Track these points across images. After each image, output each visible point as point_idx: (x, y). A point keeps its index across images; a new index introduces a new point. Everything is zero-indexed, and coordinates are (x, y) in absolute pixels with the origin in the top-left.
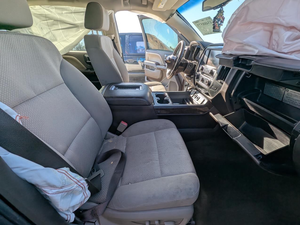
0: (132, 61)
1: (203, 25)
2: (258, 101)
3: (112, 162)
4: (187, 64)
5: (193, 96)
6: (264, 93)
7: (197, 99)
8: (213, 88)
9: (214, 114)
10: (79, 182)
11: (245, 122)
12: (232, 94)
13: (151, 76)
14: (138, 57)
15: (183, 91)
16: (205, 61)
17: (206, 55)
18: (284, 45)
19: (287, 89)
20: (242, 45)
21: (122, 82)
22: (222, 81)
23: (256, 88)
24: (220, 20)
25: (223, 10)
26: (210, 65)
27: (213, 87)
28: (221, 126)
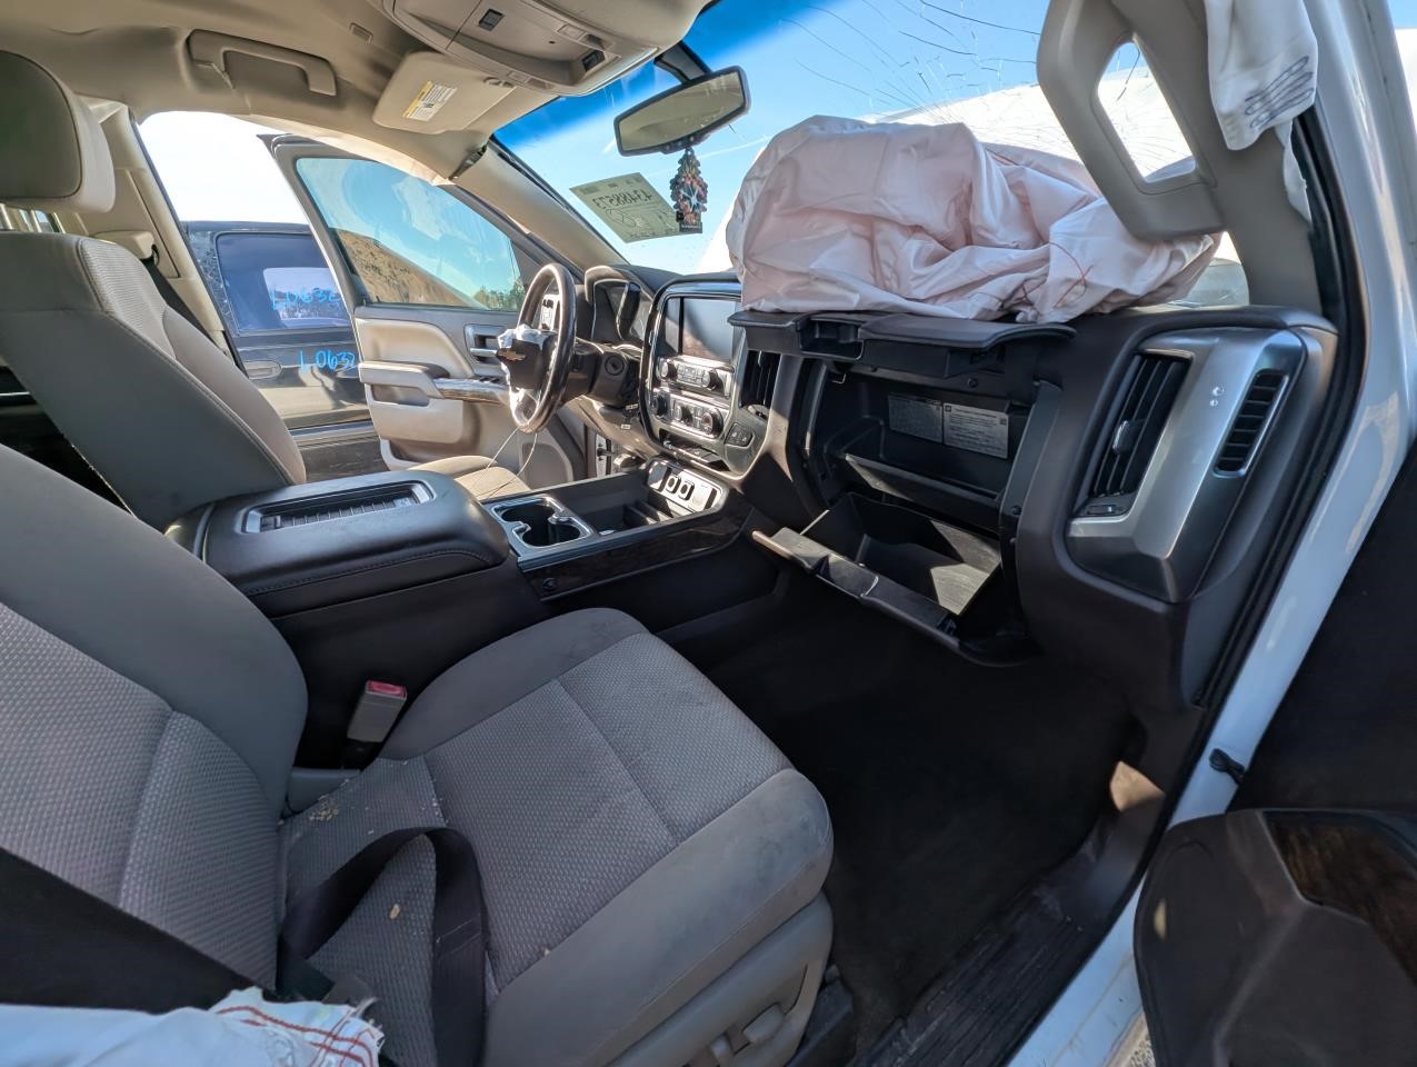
0: (271, 370)
1: (615, 202)
2: (881, 456)
3: (396, 907)
4: (596, 357)
5: (661, 489)
6: (893, 429)
7: (685, 495)
8: (735, 439)
9: (770, 534)
10: (335, 1038)
11: (865, 536)
12: (807, 448)
13: (414, 436)
14: (301, 345)
15: (595, 479)
16: (673, 341)
17: (672, 320)
18: (911, 277)
19: (945, 404)
20: (805, 279)
21: (290, 484)
22: (760, 408)
23: (867, 416)
24: (694, 191)
25: (693, 156)
26: (697, 353)
27: (734, 435)
28: (810, 567)
